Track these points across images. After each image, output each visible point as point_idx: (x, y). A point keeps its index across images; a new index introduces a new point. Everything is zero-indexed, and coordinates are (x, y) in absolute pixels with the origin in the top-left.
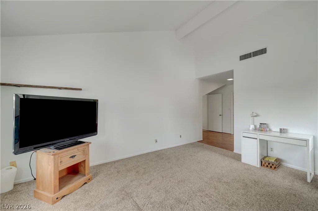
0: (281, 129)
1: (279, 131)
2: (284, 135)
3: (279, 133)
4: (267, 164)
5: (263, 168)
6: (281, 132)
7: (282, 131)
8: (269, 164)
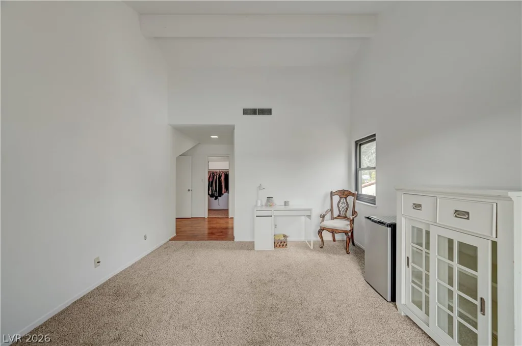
0: (285, 202)
1: (283, 204)
2: (288, 208)
3: (284, 206)
4: (279, 243)
5: (277, 249)
6: (285, 205)
7: (286, 203)
8: (281, 243)
